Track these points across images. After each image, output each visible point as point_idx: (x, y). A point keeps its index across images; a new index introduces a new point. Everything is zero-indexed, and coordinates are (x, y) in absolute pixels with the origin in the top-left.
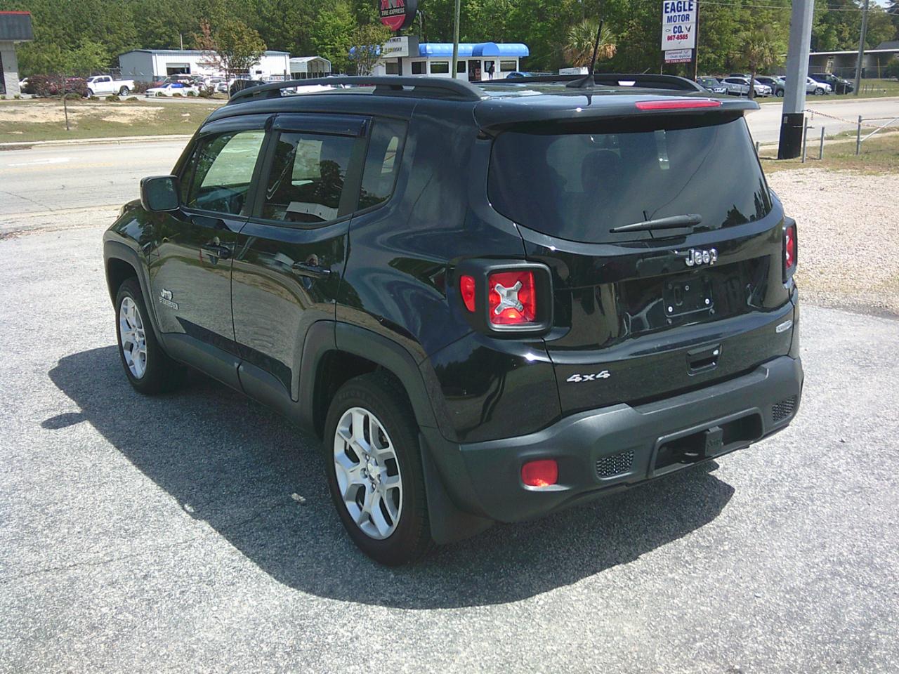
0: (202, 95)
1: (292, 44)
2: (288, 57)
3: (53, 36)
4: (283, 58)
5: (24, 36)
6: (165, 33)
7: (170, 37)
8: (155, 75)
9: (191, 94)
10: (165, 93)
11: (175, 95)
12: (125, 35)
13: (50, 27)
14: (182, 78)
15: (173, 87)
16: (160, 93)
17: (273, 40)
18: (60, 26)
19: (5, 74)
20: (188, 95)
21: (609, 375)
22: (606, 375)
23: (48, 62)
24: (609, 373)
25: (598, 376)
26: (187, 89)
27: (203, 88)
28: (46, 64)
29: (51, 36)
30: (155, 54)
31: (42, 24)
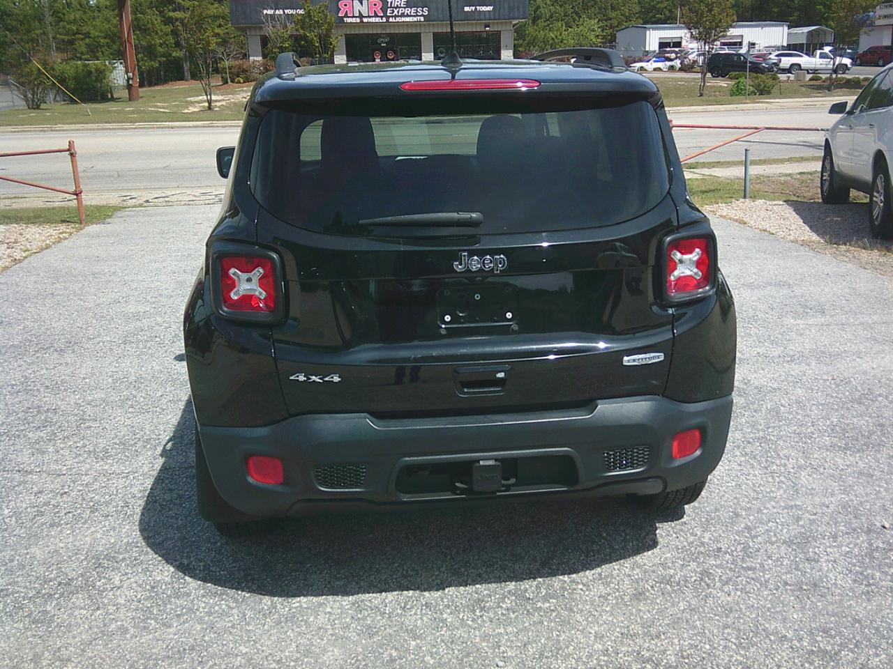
0: (683, 69)
1: (795, 14)
2: (786, 28)
3: (563, 14)
4: (781, 28)
5: (521, 17)
6: (666, 8)
7: (670, 11)
8: (647, 49)
9: (672, 68)
10: (646, 68)
11: (655, 69)
12: (628, 11)
13: (561, 6)
14: (669, 52)
15: (655, 61)
16: (642, 67)
17: (776, 10)
18: (570, 5)
19: (502, 52)
20: (669, 69)
21: (340, 379)
22: (336, 379)
23: (553, 39)
24: (339, 377)
25: (327, 379)
26: (669, 64)
27: (686, 61)
28: (551, 42)
29: (561, 14)
30: (649, 28)
31: (555, 4)
